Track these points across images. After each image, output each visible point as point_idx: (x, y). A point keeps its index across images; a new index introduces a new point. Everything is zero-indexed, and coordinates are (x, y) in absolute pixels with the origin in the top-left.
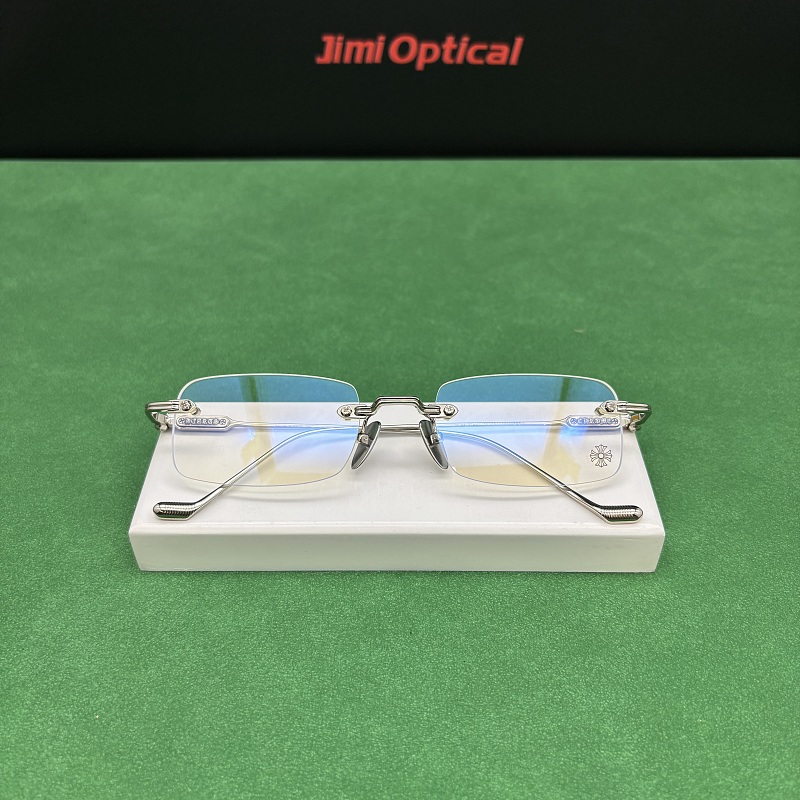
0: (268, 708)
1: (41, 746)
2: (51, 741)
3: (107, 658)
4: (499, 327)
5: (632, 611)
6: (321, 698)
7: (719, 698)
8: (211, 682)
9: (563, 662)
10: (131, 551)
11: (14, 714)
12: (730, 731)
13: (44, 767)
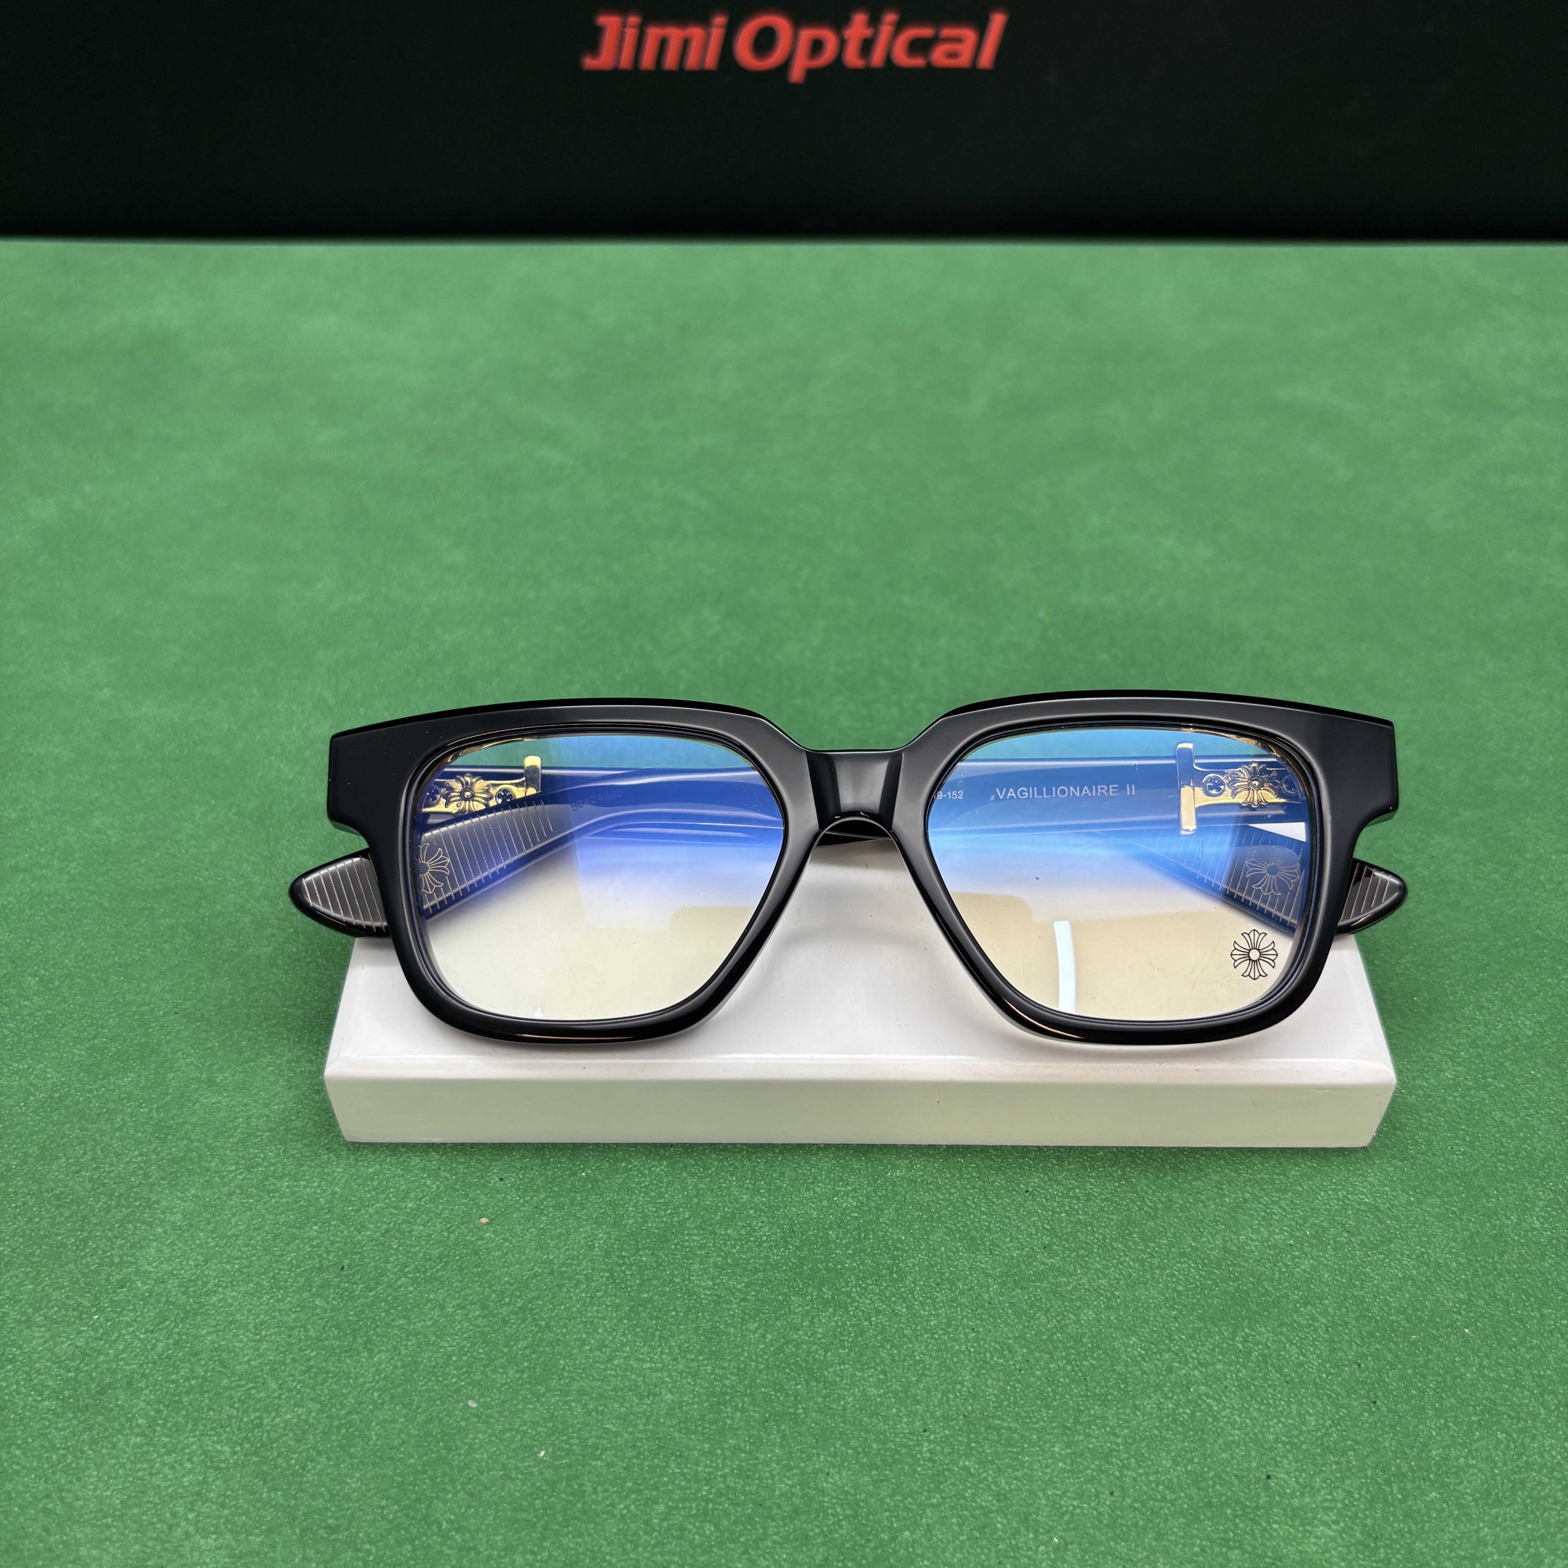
0: (616, 1434)
1: (174, 1514)
2: (192, 1503)
3: (291, 1329)
4: (1042, 614)
5: (1325, 1230)
6: (719, 1412)
7: (1500, 1413)
8: (501, 1380)
9: (1192, 1337)
10: (326, 1100)
11: (114, 1446)
12: (1523, 1482)
13: (181, 1556)
